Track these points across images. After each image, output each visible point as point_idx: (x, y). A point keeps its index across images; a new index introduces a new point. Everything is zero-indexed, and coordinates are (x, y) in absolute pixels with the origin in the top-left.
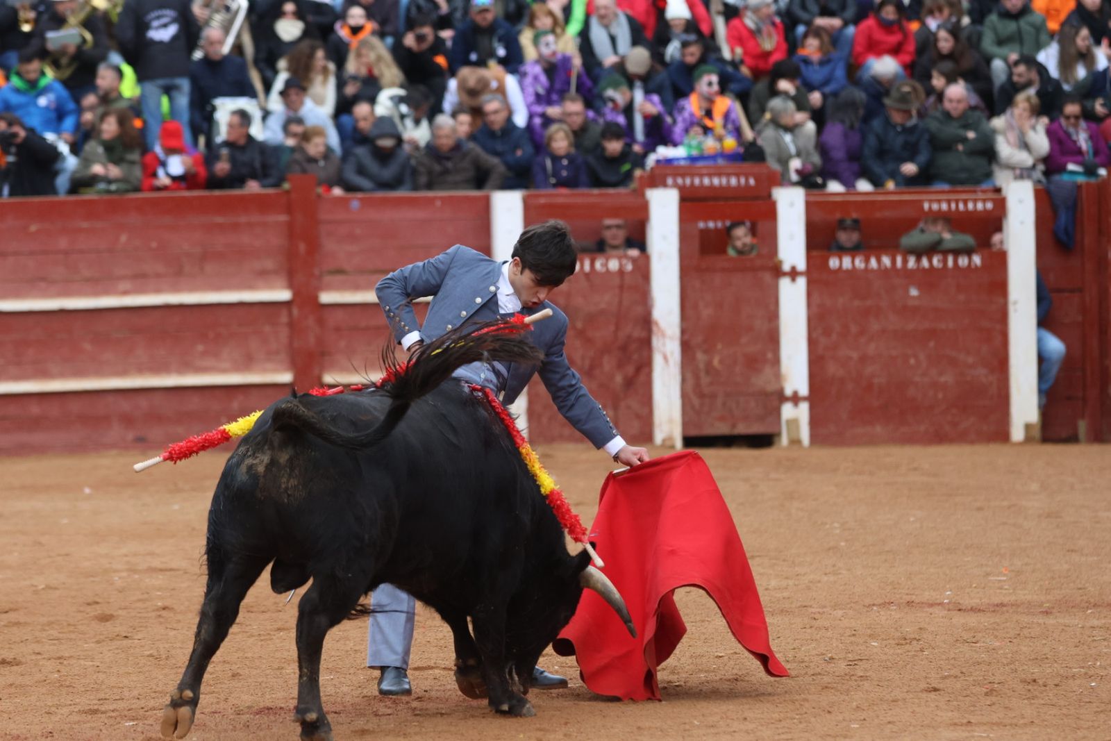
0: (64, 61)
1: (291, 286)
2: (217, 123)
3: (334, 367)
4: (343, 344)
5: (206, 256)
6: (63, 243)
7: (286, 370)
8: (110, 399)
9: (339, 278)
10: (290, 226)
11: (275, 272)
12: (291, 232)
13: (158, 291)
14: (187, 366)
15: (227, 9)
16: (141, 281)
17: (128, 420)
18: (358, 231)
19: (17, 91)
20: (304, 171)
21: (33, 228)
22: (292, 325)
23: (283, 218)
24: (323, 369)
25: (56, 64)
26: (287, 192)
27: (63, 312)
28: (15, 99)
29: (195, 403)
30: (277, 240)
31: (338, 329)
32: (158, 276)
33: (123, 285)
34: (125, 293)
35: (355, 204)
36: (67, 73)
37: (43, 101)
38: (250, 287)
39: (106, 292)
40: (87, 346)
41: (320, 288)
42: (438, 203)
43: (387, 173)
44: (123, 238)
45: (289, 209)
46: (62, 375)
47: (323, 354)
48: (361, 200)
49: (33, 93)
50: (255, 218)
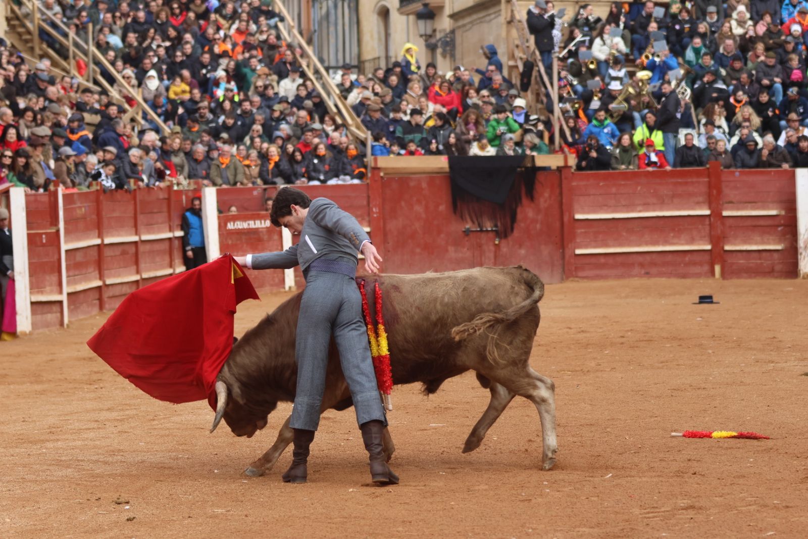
0: (615, 115)
1: (710, 208)
2: (679, 140)
3: (729, 243)
4: (732, 233)
5: (673, 196)
6: (614, 190)
7: (709, 244)
8: (634, 256)
9: (730, 205)
10: (709, 183)
11: (704, 202)
12: (710, 186)
13: (654, 210)
14: (666, 242)
15: (683, 93)
16: (647, 206)
17: (642, 265)
18: (738, 185)
19: (595, 126)
20: (716, 159)
21: (601, 184)
22: (710, 225)
23: (706, 180)
24: (724, 244)
25: (612, 116)
26: (708, 169)
27: (613, 219)
28: (595, 130)
29: (669, 258)
30: (704, 189)
31: (730, 227)
32: (654, 204)
33: (640, 208)
34: (640, 211)
35: (737, 174)
36: (616, 120)
37: (606, 131)
38: (693, 209)
39: (632, 211)
40: (624, 234)
41: (721, 210)
42: (773, 173)
43: (752, 162)
44: (639, 188)
45: (709, 176)
46: (614, 246)
47: (724, 237)
48: (740, 172)
49: (602, 127)
50: (694, 180)
